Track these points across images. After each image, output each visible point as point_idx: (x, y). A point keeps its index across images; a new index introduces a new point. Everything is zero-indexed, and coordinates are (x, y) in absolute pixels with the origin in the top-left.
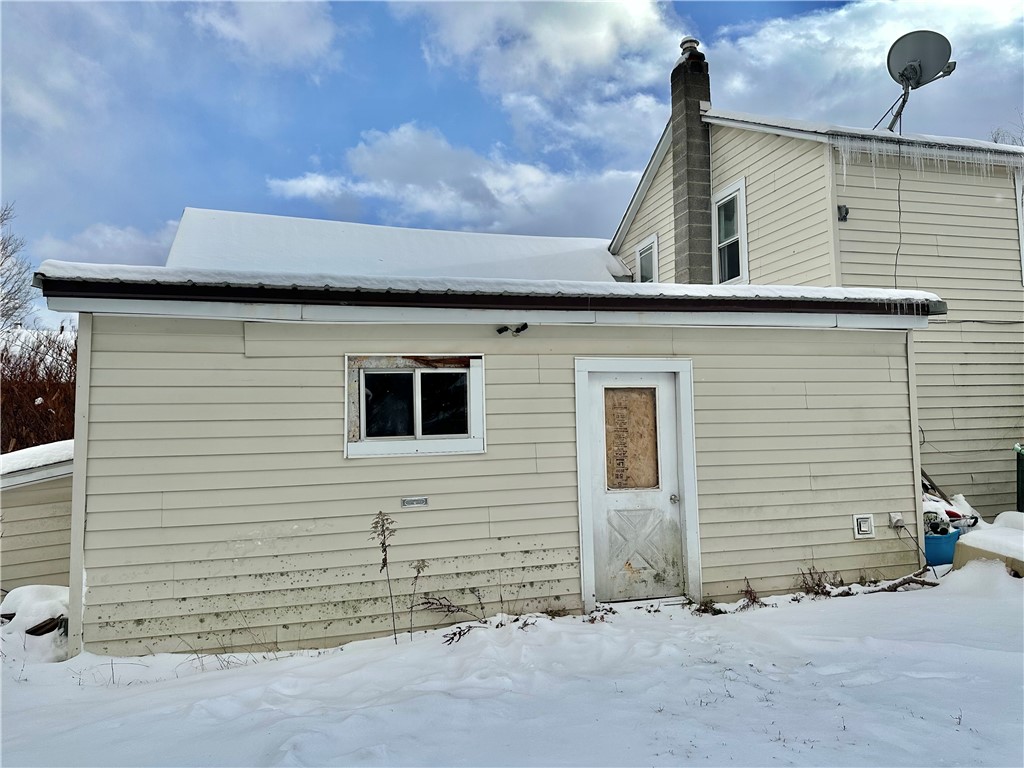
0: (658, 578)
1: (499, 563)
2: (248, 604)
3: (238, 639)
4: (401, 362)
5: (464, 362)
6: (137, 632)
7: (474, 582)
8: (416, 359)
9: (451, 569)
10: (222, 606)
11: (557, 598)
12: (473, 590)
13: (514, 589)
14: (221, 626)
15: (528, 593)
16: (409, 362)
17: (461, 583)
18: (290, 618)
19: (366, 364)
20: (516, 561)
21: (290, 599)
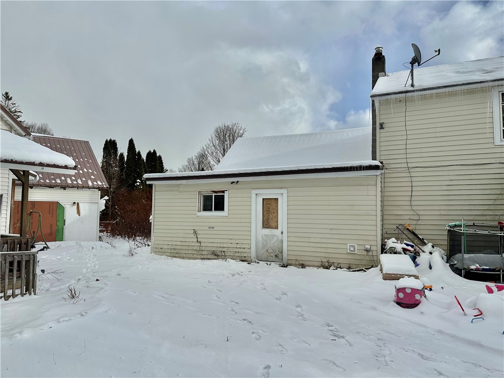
0: (276, 256)
1: (230, 246)
2: (179, 247)
3: (177, 255)
4: (210, 192)
5: (223, 192)
6: (161, 250)
7: (224, 250)
8: (213, 191)
9: (219, 245)
10: (175, 247)
11: (245, 257)
12: (224, 252)
13: (234, 253)
14: (174, 252)
15: (237, 254)
16: (211, 192)
17: (221, 249)
18: (186, 252)
19: (202, 193)
20: (235, 246)
21: (186, 248)
